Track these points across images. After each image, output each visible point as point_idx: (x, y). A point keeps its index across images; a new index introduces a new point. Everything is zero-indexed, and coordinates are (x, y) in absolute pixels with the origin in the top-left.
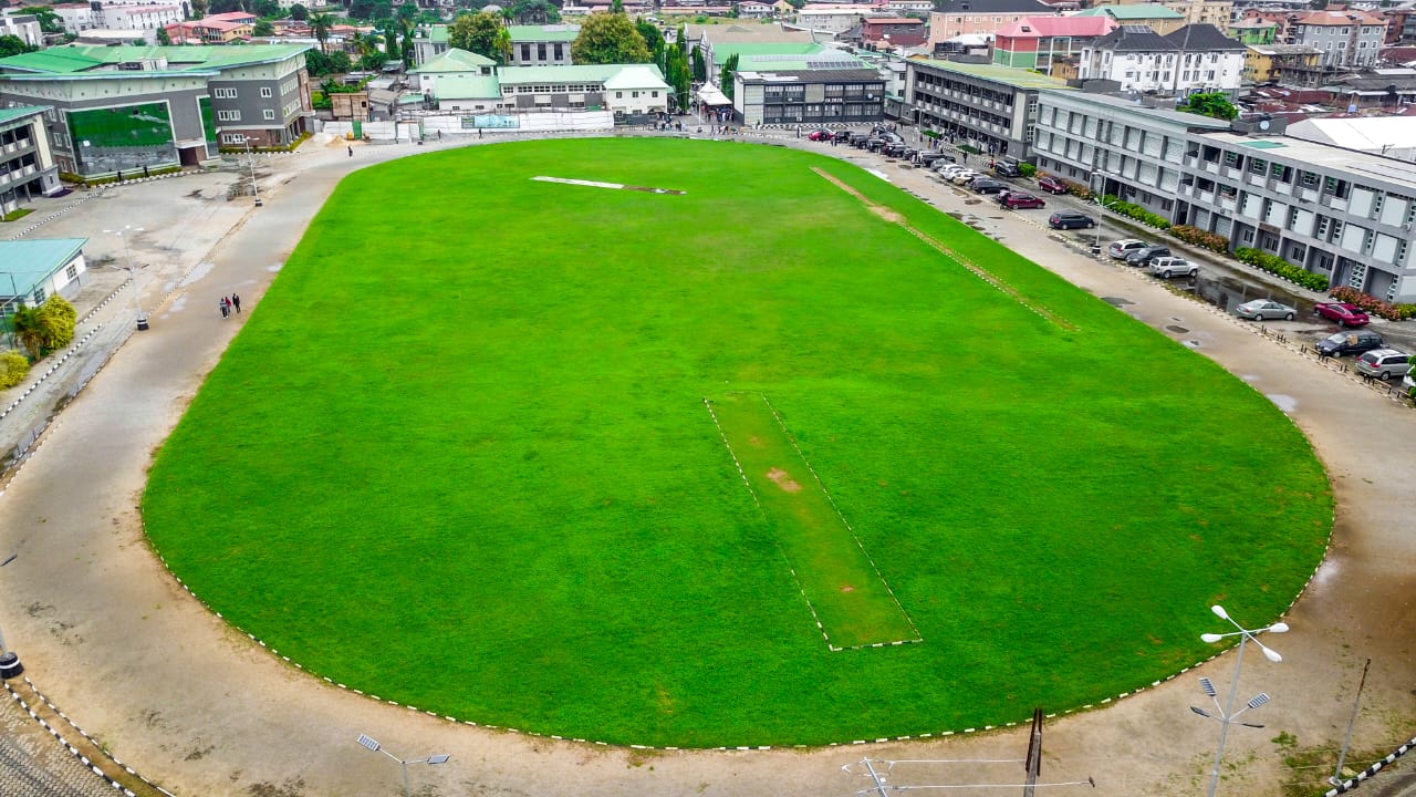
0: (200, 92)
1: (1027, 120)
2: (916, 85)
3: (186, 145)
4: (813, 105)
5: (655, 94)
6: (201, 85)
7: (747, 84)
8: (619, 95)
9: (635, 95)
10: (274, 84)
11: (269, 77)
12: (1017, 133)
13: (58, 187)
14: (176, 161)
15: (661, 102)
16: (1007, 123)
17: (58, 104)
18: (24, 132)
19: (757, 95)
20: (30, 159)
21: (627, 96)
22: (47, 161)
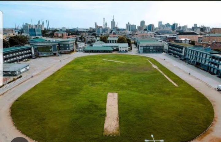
0: (57, 45)
1: (185, 52)
2: (169, 46)
3: (54, 52)
4: (151, 50)
5: (126, 48)
6: (57, 44)
7: (140, 46)
8: (120, 48)
9: (123, 48)
10: (69, 44)
11: (68, 43)
12: (183, 54)
13: (35, 57)
14: (53, 55)
15: (127, 49)
16: (182, 52)
17: (36, 45)
18: (30, 49)
19: (142, 48)
20: (31, 53)
21: (122, 48)
22: (33, 53)
